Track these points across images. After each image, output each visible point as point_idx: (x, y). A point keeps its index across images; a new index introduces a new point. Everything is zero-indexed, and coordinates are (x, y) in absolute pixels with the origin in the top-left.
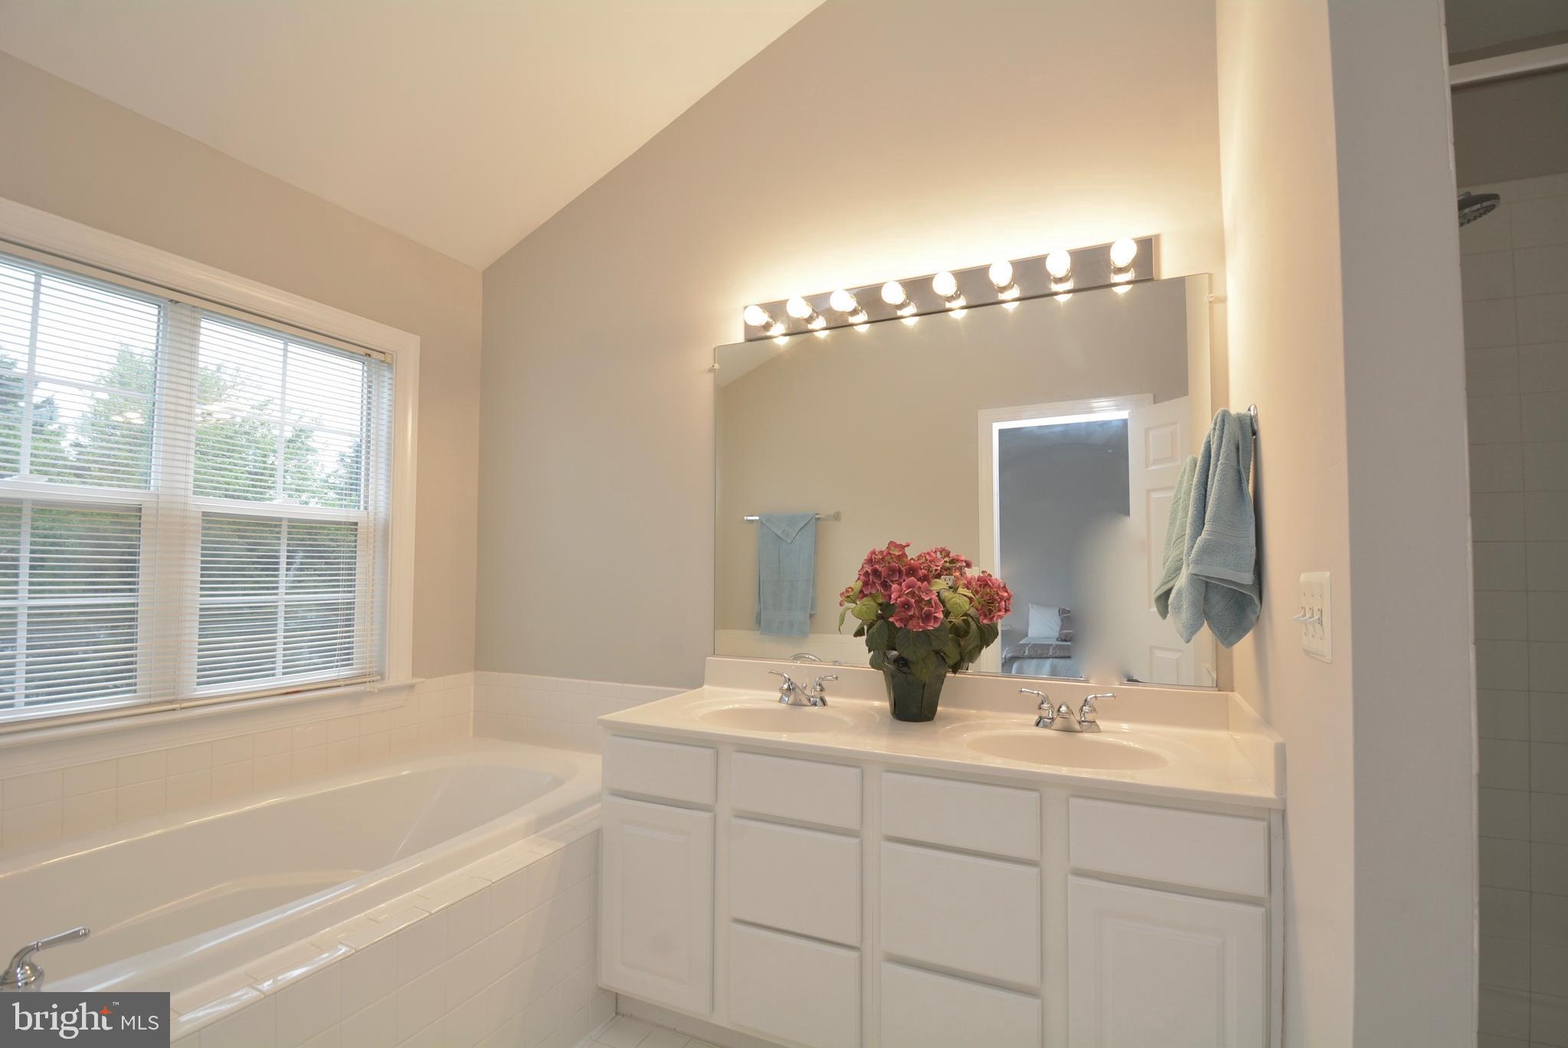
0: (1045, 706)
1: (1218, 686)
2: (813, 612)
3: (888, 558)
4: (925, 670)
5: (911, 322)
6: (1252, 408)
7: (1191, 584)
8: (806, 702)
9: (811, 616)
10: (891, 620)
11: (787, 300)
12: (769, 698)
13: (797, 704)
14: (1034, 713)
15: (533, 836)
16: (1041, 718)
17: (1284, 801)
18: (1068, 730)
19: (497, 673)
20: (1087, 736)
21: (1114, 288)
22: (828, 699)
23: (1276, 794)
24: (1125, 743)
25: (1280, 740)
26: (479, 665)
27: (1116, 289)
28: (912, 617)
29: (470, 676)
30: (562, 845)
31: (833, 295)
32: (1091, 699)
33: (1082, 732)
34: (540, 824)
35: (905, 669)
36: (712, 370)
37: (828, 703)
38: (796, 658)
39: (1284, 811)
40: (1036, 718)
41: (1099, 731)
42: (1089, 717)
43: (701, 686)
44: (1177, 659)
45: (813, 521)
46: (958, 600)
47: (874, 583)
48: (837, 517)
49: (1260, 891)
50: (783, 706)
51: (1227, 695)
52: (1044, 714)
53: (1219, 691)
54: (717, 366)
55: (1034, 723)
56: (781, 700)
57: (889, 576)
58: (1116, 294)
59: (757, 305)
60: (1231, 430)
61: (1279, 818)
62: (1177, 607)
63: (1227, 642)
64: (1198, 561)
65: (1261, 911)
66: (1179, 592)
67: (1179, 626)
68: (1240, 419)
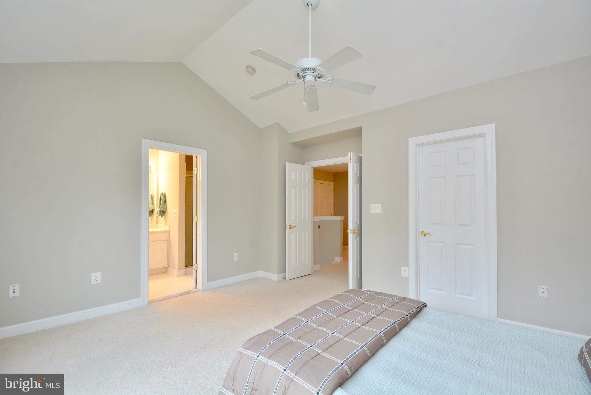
1: (157, 223)
7: (159, 211)
23: (169, 230)
49: (167, 239)
60: (163, 195)
61: (169, 232)
62: (157, 214)
63: (162, 217)
64: (160, 208)
65: (167, 241)
66: (157, 212)
67: (157, 216)
68: (164, 194)
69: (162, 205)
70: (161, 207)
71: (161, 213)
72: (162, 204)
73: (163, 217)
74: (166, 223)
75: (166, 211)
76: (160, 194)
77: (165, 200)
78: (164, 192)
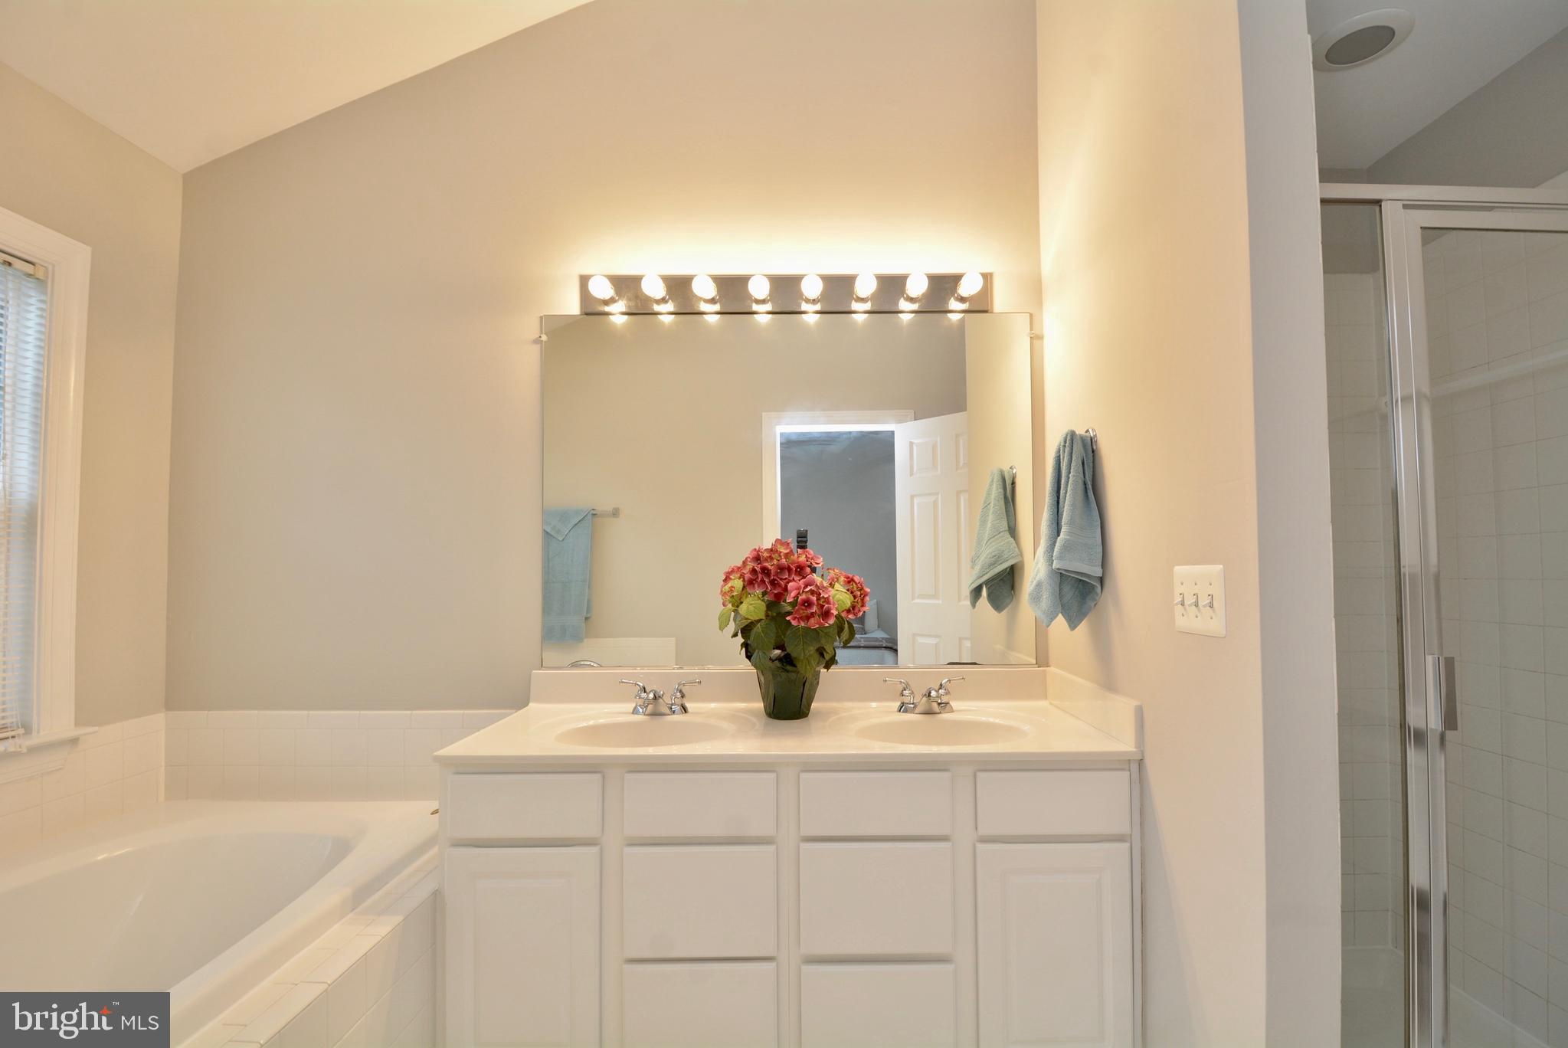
0: (906, 692)
1: (1038, 664)
2: (589, 615)
3: (775, 556)
4: (808, 667)
5: (763, 319)
6: (1090, 430)
7: (1050, 577)
8: (668, 711)
9: (587, 619)
10: (788, 618)
11: (643, 276)
12: (621, 711)
13: (655, 714)
14: (894, 700)
15: (350, 915)
16: (903, 704)
17: (1142, 752)
18: (929, 712)
19: (206, 712)
20: (945, 716)
21: (948, 315)
22: (688, 705)
23: (1136, 748)
24: (984, 719)
25: (1139, 703)
26: (173, 701)
27: (950, 315)
28: (813, 615)
29: (159, 720)
30: (400, 918)
31: (695, 279)
32: (945, 683)
33: (940, 713)
34: (358, 898)
35: (789, 668)
36: (537, 341)
37: (689, 710)
38: (575, 665)
39: (1141, 762)
40: (898, 704)
41: (952, 711)
42: (945, 699)
43: (527, 705)
44: (936, 644)
45: (589, 517)
46: (841, 597)
47: (763, 581)
48: (615, 513)
49: (1125, 829)
50: (640, 718)
51: (1045, 670)
52: (906, 700)
53: (1039, 667)
54: (544, 338)
55: (896, 710)
56: (635, 711)
57: (777, 574)
58: (950, 320)
59: (605, 276)
60: (1078, 448)
61: (1136, 767)
62: (1036, 598)
63: (1073, 625)
64: (1061, 558)
65: (1126, 845)
66: (1039, 585)
67: (1039, 614)
68: (1083, 439)
69: (1070, 533)
70: (1067, 548)
71: (1069, 593)
72: (1071, 522)
73: (1083, 627)
74: (1108, 680)
75: (1101, 580)
76: (1053, 441)
77: (1092, 489)
78: (1080, 431)
